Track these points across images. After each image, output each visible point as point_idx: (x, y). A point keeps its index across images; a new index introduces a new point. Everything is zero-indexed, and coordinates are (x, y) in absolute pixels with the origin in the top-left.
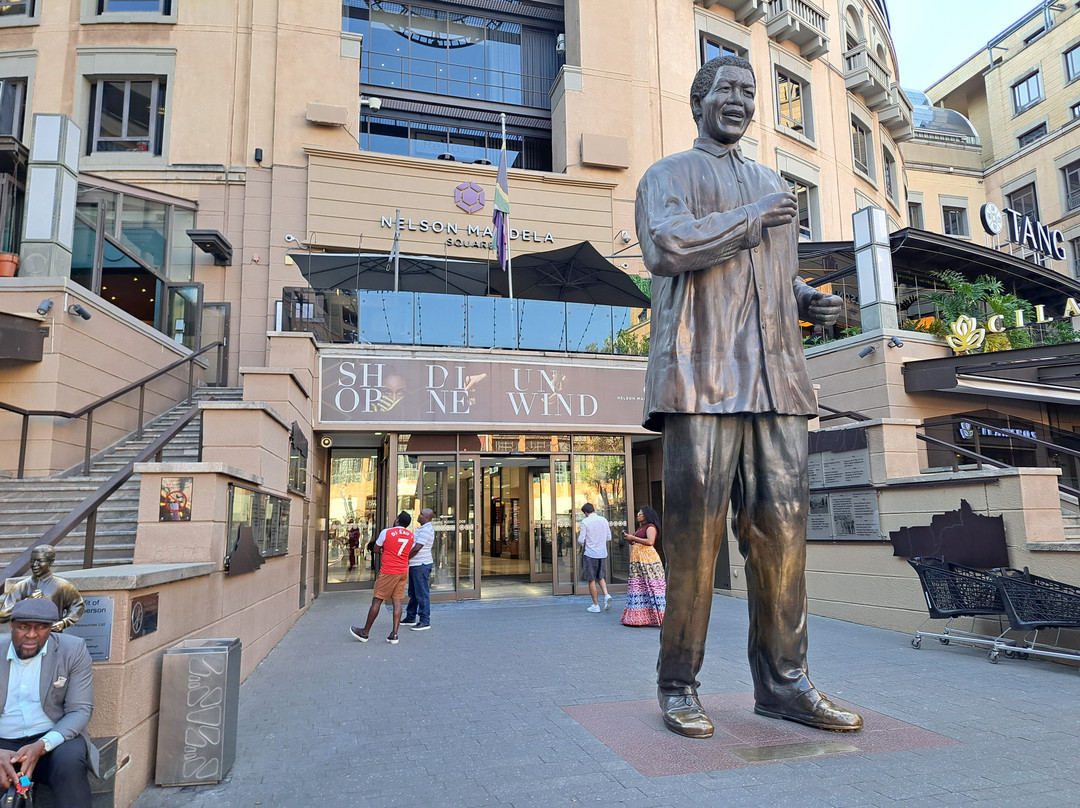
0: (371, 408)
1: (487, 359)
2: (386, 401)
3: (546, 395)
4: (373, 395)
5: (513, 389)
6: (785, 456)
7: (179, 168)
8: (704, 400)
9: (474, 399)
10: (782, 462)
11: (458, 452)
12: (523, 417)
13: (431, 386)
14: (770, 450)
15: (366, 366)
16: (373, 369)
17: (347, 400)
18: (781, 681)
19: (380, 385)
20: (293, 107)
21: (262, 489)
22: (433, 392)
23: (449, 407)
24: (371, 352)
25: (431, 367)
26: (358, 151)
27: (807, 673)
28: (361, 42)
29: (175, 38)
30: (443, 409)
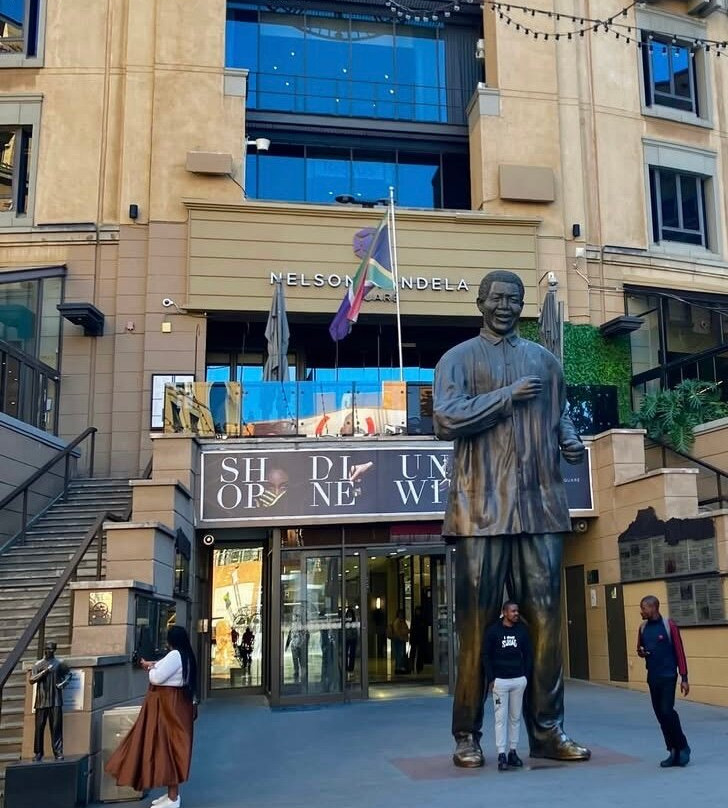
0: (254, 504)
1: (374, 446)
2: (270, 496)
3: (436, 482)
4: (256, 490)
5: (401, 477)
6: (540, 564)
7: (47, 229)
8: (476, 526)
9: (359, 490)
10: (538, 568)
11: (344, 546)
12: (411, 506)
13: (315, 478)
14: (529, 559)
15: (248, 460)
16: (255, 464)
17: (229, 496)
18: (541, 730)
19: (262, 479)
20: (171, 156)
21: (156, 595)
22: (317, 485)
23: (334, 499)
24: (253, 446)
25: (315, 459)
26: (244, 201)
27: (561, 725)
28: (247, 77)
29: (42, 84)
30: (328, 501)
